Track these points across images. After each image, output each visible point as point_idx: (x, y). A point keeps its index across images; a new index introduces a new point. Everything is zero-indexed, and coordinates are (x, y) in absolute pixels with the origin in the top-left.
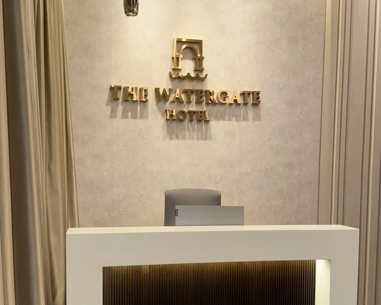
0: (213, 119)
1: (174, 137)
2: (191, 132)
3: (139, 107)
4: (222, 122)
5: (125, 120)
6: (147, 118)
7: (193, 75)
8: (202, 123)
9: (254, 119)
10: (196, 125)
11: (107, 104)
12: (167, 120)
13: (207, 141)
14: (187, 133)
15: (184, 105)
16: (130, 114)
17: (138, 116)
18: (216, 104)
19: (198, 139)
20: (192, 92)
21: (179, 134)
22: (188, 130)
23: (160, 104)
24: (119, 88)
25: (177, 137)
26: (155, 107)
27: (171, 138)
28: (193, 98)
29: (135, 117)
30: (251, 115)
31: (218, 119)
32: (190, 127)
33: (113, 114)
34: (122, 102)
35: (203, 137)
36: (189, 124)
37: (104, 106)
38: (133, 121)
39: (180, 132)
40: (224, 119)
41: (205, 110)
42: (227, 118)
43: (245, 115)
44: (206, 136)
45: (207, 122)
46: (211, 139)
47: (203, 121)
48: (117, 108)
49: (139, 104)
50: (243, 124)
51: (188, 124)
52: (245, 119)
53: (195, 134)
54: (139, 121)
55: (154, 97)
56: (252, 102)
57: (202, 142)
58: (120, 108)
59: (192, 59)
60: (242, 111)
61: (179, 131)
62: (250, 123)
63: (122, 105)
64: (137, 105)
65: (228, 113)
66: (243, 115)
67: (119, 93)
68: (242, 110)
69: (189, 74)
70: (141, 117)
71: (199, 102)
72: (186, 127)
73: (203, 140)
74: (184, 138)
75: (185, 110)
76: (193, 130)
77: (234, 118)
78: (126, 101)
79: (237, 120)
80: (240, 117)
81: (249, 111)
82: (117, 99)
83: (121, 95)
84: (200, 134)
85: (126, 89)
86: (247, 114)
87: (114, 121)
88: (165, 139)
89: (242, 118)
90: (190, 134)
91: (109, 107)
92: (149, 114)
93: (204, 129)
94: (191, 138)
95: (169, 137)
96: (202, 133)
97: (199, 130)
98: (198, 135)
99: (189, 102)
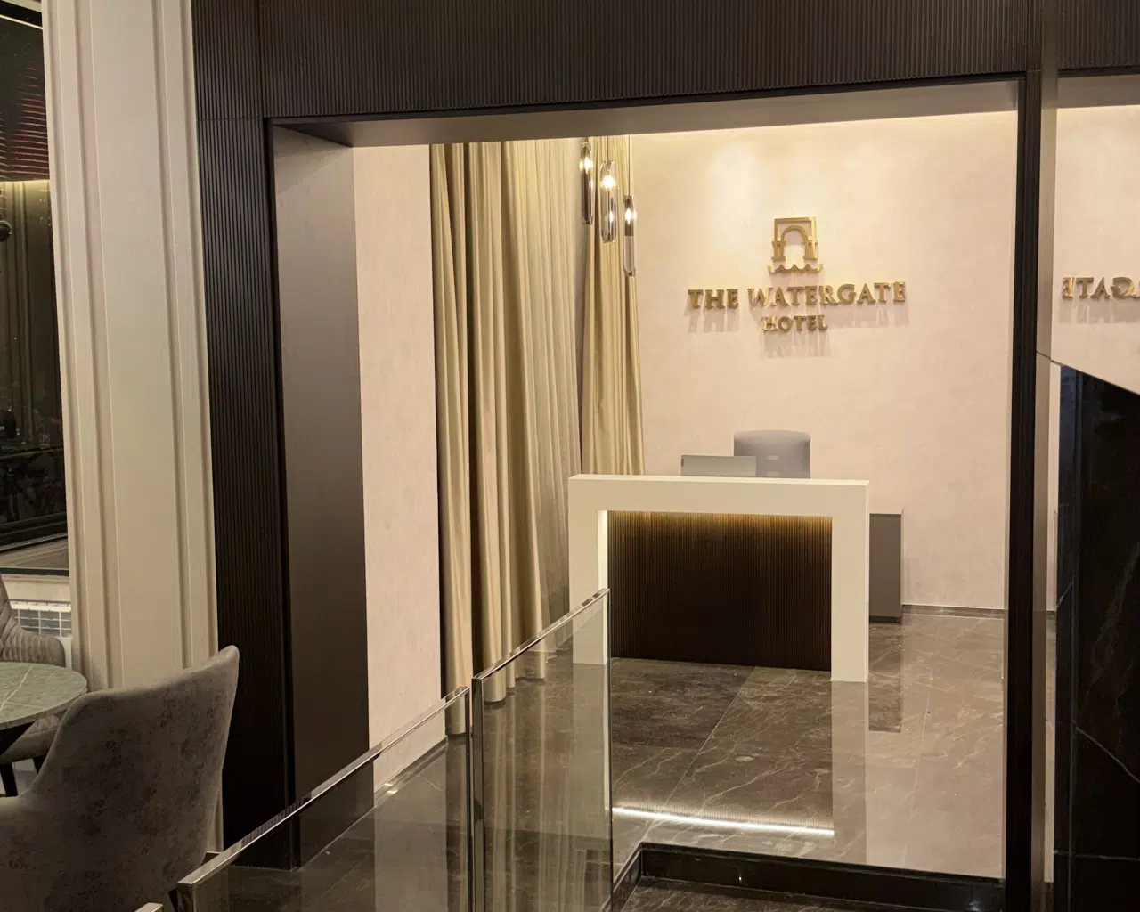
0: (832, 326)
1: (775, 353)
2: (800, 346)
4: (846, 330)
5: (709, 335)
6: (737, 329)
7: (801, 266)
8: (815, 332)
9: (898, 323)
10: (807, 335)
11: (685, 314)
12: (765, 331)
13: (824, 358)
14: (794, 348)
16: (714, 325)
17: (726, 329)
18: (836, 304)
19: (810, 355)
20: (799, 290)
21: (782, 350)
22: (796, 344)
23: (755, 309)
24: (700, 292)
25: (779, 354)
26: (749, 314)
27: (771, 356)
28: (803, 297)
29: (721, 329)
30: (892, 317)
31: (840, 325)
32: (798, 339)
33: (693, 326)
34: (704, 311)
35: (817, 353)
36: (797, 336)
37: (681, 316)
38: (718, 334)
40: (850, 325)
41: (820, 314)
42: (854, 323)
43: (883, 317)
44: (822, 351)
45: (823, 329)
46: (829, 354)
47: (817, 329)
48: (698, 319)
49: (726, 311)
50: (880, 330)
51: (795, 334)
52: (884, 323)
53: (806, 348)
54: (726, 334)
56: (893, 297)
57: (815, 359)
58: (702, 318)
59: (802, 244)
60: (878, 311)
61: (781, 346)
62: (892, 328)
63: (705, 314)
64: (724, 313)
65: (855, 316)
66: (880, 317)
67: (699, 300)
68: (879, 308)
69: (795, 266)
70: (730, 328)
71: (811, 303)
72: (793, 338)
73: (817, 356)
74: (789, 355)
75: (791, 316)
76: (803, 343)
77: (865, 323)
79: (870, 326)
80: (875, 321)
81: (889, 312)
82: (696, 307)
83: (702, 301)
84: (813, 348)
85: (709, 293)
86: (886, 316)
87: (693, 335)
88: (761, 356)
89: (878, 323)
90: (797, 349)
91: (688, 318)
92: (740, 323)
93: (819, 340)
94: (800, 355)
95: (767, 354)
96: (816, 347)
97: (811, 344)
98: (810, 350)
99: (796, 304)
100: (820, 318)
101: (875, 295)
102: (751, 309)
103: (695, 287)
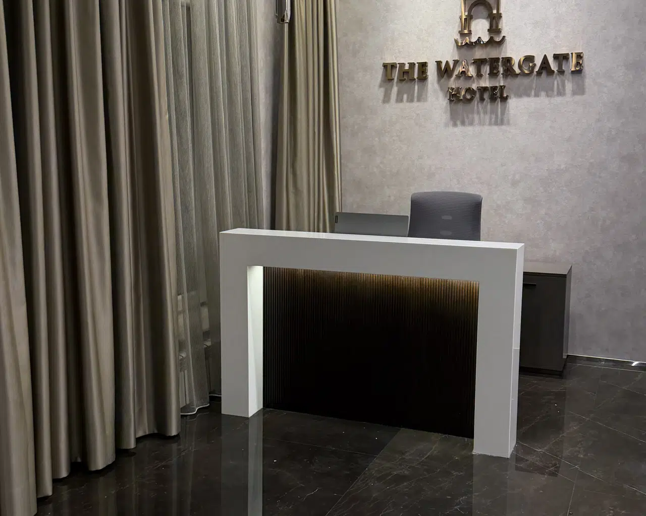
0: (512, 96)
1: (458, 123)
2: (482, 115)
3: (416, 87)
4: (525, 100)
5: (401, 105)
6: (425, 100)
8: (497, 102)
9: (574, 93)
10: (489, 106)
11: (380, 86)
12: (451, 101)
13: (503, 127)
14: (476, 117)
15: (474, 79)
16: (405, 96)
17: (416, 100)
18: (518, 75)
19: (490, 124)
20: (483, 62)
21: (466, 120)
22: (478, 113)
24: (393, 66)
25: (463, 123)
26: (436, 86)
27: (455, 125)
28: (486, 69)
29: (411, 100)
30: (569, 86)
31: (519, 95)
32: (480, 108)
33: (386, 99)
34: (397, 82)
35: (497, 122)
36: (480, 106)
37: (377, 88)
38: (409, 105)
39: (467, 116)
40: (529, 95)
41: (502, 84)
42: (533, 93)
43: (560, 87)
44: (502, 120)
45: (504, 99)
46: (508, 123)
47: (499, 100)
48: (391, 91)
49: (416, 83)
50: (558, 100)
51: (478, 104)
52: (561, 93)
53: (487, 117)
54: (415, 104)
55: (436, 73)
56: (572, 69)
57: (496, 128)
58: (395, 89)
59: (487, 18)
60: (556, 83)
61: (465, 115)
62: (568, 97)
63: (397, 86)
64: (415, 85)
65: (534, 86)
66: (558, 87)
67: (393, 73)
68: (556, 81)
69: (479, 39)
70: (419, 100)
72: (476, 108)
73: (497, 125)
74: (471, 123)
75: (474, 87)
76: (485, 113)
77: (543, 94)
78: (401, 80)
79: (548, 96)
80: (553, 91)
81: (566, 81)
82: (391, 80)
83: (396, 74)
84: (493, 116)
85: (402, 65)
86: (564, 86)
87: (387, 106)
88: (446, 125)
89: (555, 93)
90: (480, 117)
91: (382, 89)
92: (429, 95)
93: (499, 110)
94: (481, 123)
95: (452, 123)
96: (497, 115)
97: (492, 112)
98: (491, 119)
99: (479, 75)
100: (502, 88)
101: (553, 66)
102: (439, 80)
103: (389, 60)
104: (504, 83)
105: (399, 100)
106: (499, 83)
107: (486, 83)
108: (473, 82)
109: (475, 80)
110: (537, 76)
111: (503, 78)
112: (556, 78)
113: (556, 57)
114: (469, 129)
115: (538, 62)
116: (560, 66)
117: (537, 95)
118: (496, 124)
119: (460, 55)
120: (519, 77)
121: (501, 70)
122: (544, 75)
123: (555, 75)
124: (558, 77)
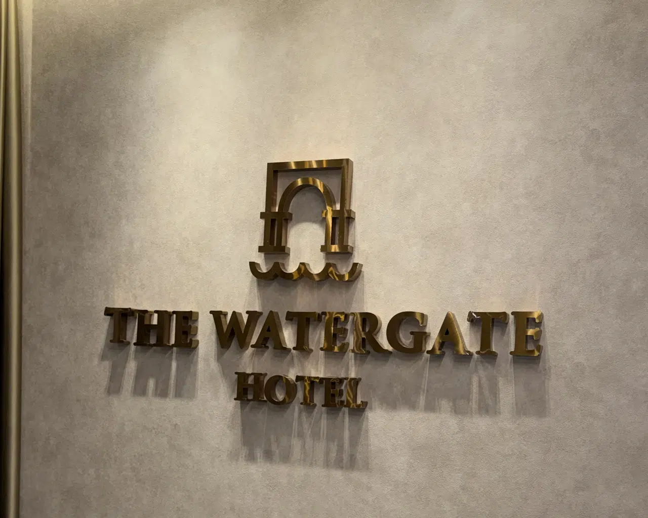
0: (375, 403)
1: (259, 453)
2: (309, 441)
3: (174, 365)
5: (142, 402)
6: (192, 396)
7: (317, 268)
8: (341, 414)
9: (520, 410)
10: (324, 422)
11: (103, 357)
13: (355, 475)
14: (296, 444)
15: (292, 358)
16: (151, 383)
17: (171, 391)
18: (384, 355)
19: (327, 464)
21: (274, 448)
22: (301, 435)
23: (229, 354)
24: (128, 314)
25: (269, 455)
26: (214, 365)
27: (251, 458)
28: (317, 337)
29: (162, 393)
30: (507, 393)
31: (392, 404)
32: (306, 426)
33: (114, 387)
34: (135, 351)
35: (341, 460)
36: (304, 415)
37: (96, 361)
38: (157, 402)
39: (278, 440)
40: (413, 406)
41: (352, 376)
42: (422, 401)
43: (486, 392)
44: (352, 458)
45: (359, 410)
46: (367, 467)
47: (345, 410)
48: (124, 368)
49: (174, 354)
50: (481, 424)
51: (300, 416)
52: (487, 408)
53: (320, 447)
54: (171, 404)
56: (511, 350)
57: (338, 474)
58: (132, 366)
60: (475, 380)
61: (273, 438)
63: (136, 358)
64: (171, 360)
65: (425, 385)
66: (481, 392)
67: (130, 328)
69: (303, 266)
70: (178, 394)
71: (334, 350)
72: (295, 424)
73: (342, 468)
74: (286, 458)
76: (316, 435)
77: (445, 404)
79: (456, 411)
80: (468, 399)
81: (501, 382)
84: (334, 448)
86: (494, 391)
87: (115, 401)
88: (233, 456)
89: (474, 405)
90: (303, 446)
91: (107, 364)
92: (199, 384)
93: (347, 434)
94: (308, 460)
95: (244, 451)
96: (341, 447)
97: (330, 438)
98: (327, 454)
100: (352, 383)
103: (121, 302)
104: (357, 373)
105: (140, 390)
106: (347, 370)
107: (317, 368)
108: (291, 363)
109: (296, 360)
110: (431, 361)
111: (355, 359)
112: (476, 371)
113: (476, 320)
114: (281, 471)
115: (434, 329)
116: (485, 343)
117: (430, 407)
118: (339, 464)
119: (264, 300)
120: (391, 359)
121: (351, 340)
122: (447, 361)
123: (472, 363)
124: (480, 367)
